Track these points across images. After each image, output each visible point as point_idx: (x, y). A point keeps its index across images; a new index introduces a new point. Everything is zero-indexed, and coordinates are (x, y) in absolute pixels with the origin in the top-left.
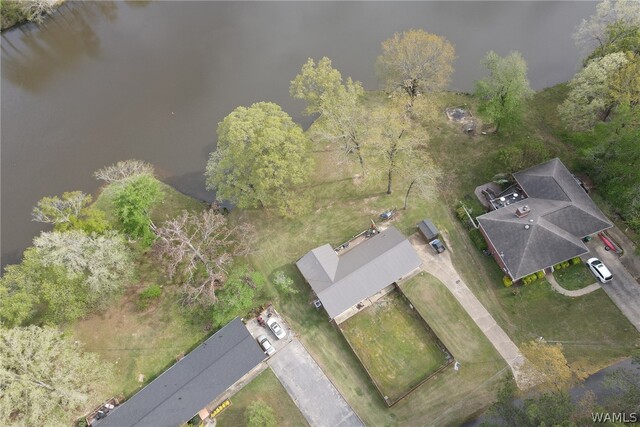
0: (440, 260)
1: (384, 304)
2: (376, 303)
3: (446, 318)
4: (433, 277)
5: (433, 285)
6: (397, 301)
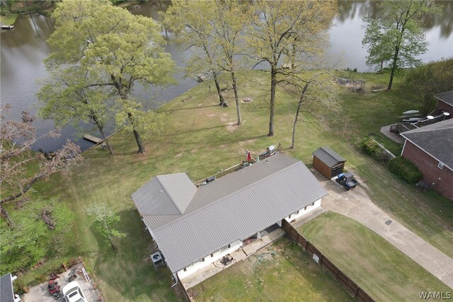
0: (351, 197)
1: (268, 257)
2: (254, 255)
4: (344, 218)
6: (288, 252)
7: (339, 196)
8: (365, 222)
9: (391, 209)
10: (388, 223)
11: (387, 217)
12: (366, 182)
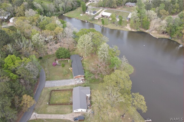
4: (69, 113)
7: (74, 117)
8: (66, 115)
10: (64, 118)
11: (65, 118)
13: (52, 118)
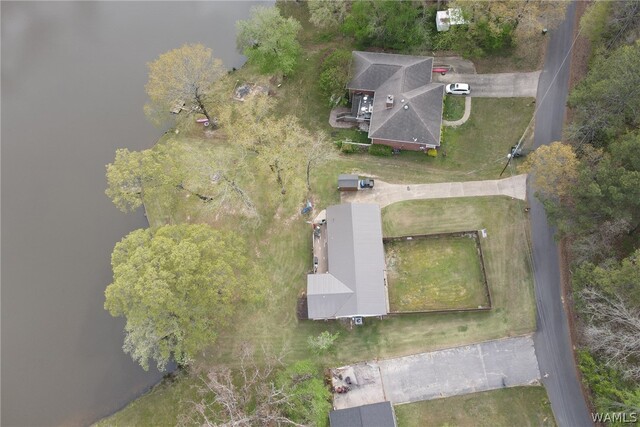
0: (379, 190)
1: (393, 260)
2: (388, 266)
3: (435, 217)
4: (392, 205)
5: (399, 210)
6: (396, 248)
7: (374, 195)
8: (401, 199)
9: (400, 180)
10: (408, 189)
11: (405, 187)
12: (372, 174)
13: (450, 184)
